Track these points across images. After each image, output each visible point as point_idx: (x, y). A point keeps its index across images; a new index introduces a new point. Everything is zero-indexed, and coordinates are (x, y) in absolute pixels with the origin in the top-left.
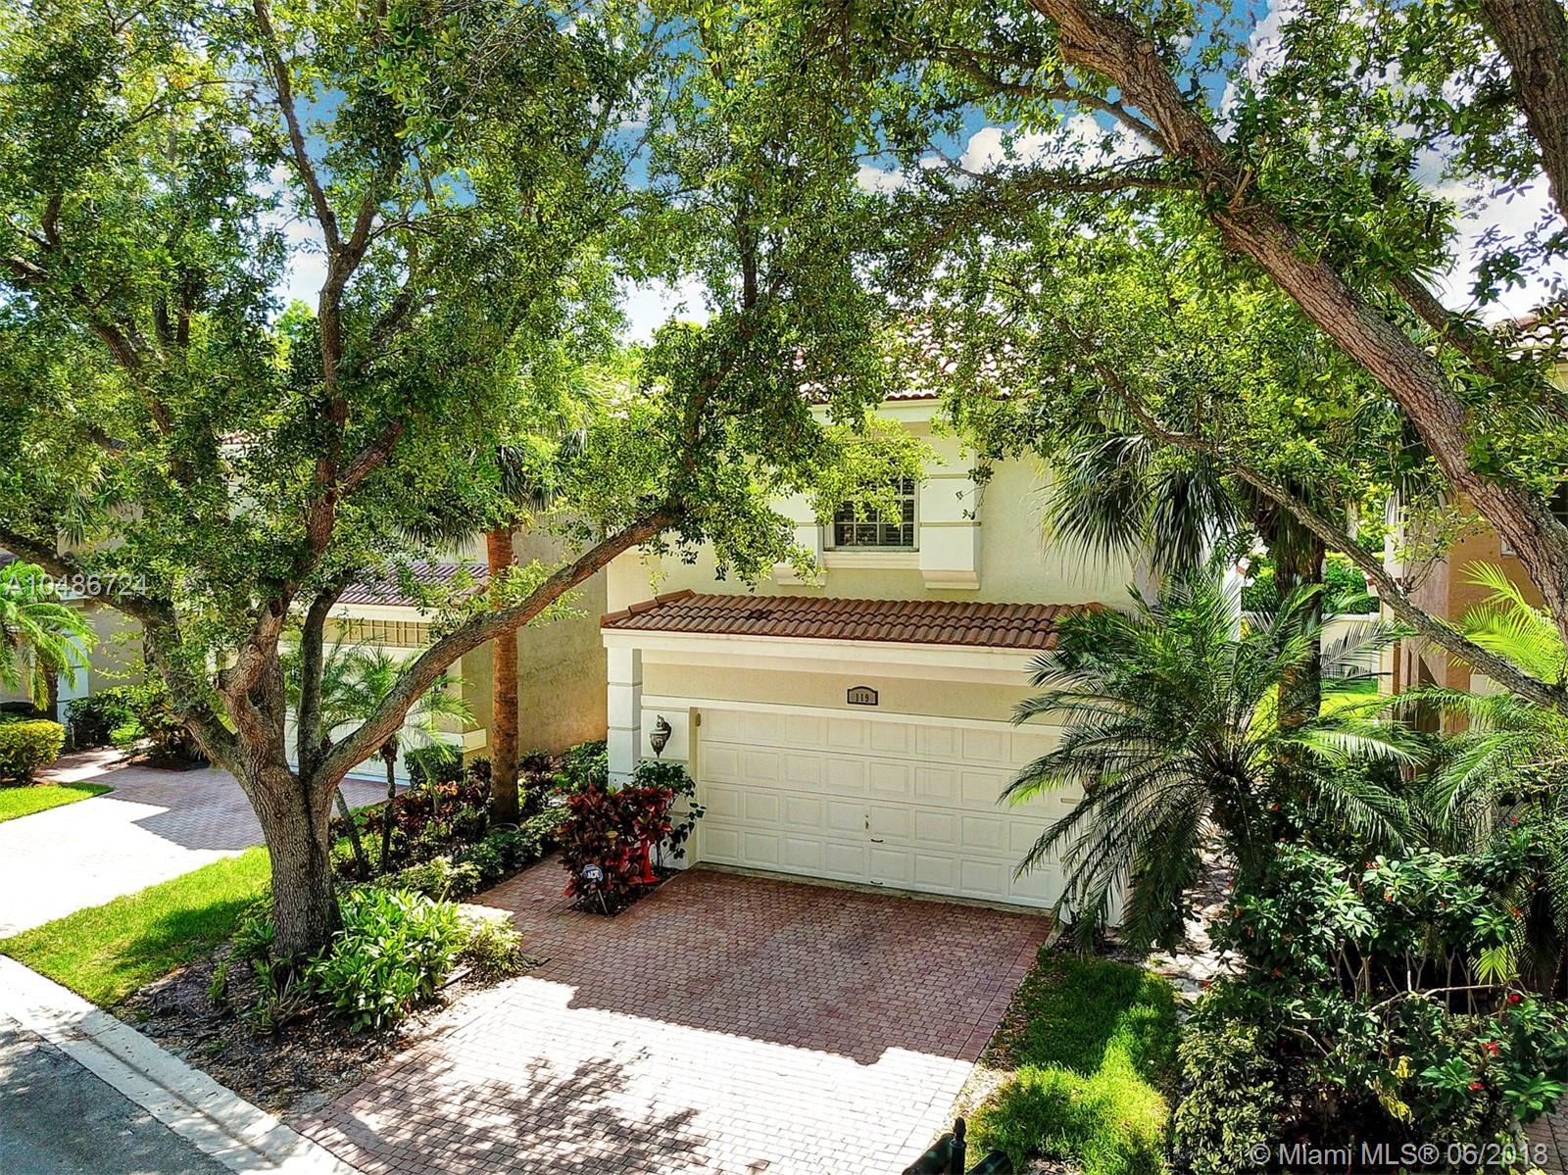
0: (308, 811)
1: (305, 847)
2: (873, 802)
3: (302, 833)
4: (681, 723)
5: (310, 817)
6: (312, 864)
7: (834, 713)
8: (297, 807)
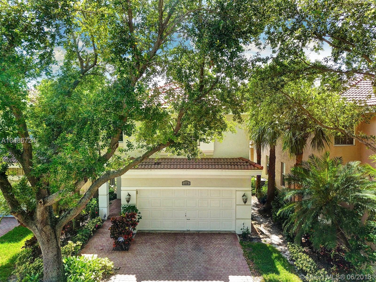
0: (56, 238)
1: (56, 249)
2: (187, 210)
3: (55, 245)
4: (133, 194)
5: (56, 239)
6: (58, 254)
7: (179, 188)
8: (53, 237)
